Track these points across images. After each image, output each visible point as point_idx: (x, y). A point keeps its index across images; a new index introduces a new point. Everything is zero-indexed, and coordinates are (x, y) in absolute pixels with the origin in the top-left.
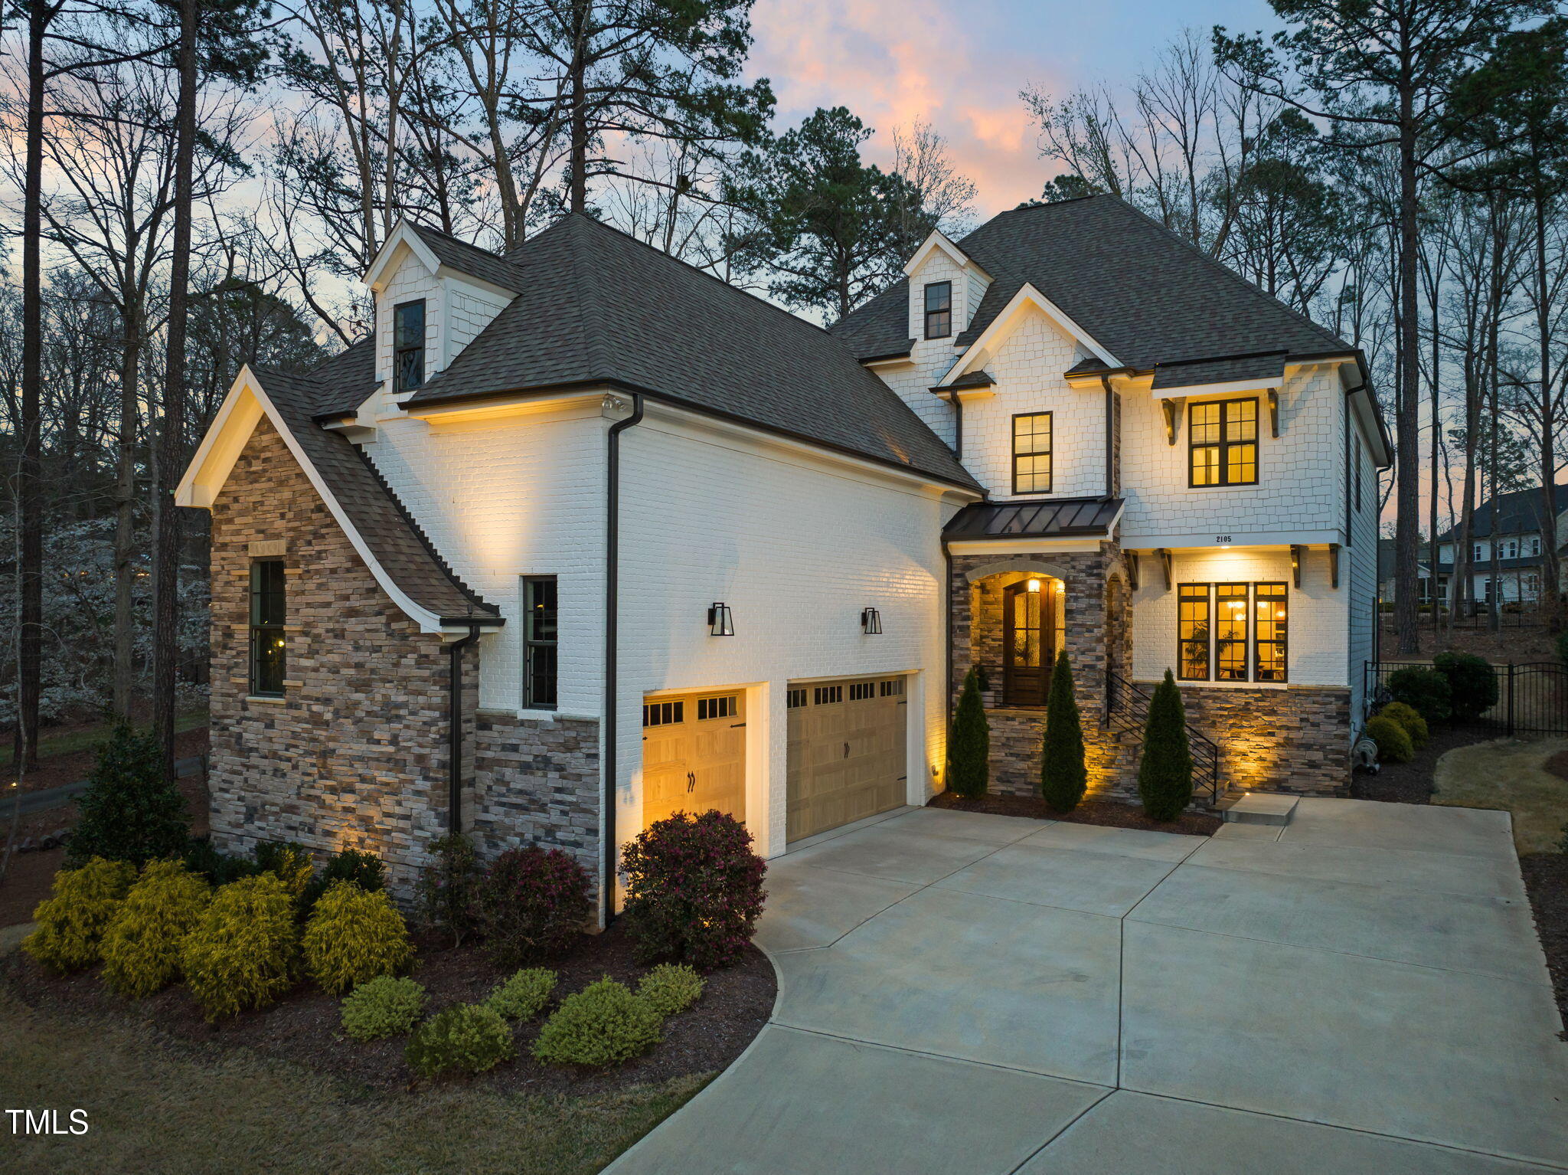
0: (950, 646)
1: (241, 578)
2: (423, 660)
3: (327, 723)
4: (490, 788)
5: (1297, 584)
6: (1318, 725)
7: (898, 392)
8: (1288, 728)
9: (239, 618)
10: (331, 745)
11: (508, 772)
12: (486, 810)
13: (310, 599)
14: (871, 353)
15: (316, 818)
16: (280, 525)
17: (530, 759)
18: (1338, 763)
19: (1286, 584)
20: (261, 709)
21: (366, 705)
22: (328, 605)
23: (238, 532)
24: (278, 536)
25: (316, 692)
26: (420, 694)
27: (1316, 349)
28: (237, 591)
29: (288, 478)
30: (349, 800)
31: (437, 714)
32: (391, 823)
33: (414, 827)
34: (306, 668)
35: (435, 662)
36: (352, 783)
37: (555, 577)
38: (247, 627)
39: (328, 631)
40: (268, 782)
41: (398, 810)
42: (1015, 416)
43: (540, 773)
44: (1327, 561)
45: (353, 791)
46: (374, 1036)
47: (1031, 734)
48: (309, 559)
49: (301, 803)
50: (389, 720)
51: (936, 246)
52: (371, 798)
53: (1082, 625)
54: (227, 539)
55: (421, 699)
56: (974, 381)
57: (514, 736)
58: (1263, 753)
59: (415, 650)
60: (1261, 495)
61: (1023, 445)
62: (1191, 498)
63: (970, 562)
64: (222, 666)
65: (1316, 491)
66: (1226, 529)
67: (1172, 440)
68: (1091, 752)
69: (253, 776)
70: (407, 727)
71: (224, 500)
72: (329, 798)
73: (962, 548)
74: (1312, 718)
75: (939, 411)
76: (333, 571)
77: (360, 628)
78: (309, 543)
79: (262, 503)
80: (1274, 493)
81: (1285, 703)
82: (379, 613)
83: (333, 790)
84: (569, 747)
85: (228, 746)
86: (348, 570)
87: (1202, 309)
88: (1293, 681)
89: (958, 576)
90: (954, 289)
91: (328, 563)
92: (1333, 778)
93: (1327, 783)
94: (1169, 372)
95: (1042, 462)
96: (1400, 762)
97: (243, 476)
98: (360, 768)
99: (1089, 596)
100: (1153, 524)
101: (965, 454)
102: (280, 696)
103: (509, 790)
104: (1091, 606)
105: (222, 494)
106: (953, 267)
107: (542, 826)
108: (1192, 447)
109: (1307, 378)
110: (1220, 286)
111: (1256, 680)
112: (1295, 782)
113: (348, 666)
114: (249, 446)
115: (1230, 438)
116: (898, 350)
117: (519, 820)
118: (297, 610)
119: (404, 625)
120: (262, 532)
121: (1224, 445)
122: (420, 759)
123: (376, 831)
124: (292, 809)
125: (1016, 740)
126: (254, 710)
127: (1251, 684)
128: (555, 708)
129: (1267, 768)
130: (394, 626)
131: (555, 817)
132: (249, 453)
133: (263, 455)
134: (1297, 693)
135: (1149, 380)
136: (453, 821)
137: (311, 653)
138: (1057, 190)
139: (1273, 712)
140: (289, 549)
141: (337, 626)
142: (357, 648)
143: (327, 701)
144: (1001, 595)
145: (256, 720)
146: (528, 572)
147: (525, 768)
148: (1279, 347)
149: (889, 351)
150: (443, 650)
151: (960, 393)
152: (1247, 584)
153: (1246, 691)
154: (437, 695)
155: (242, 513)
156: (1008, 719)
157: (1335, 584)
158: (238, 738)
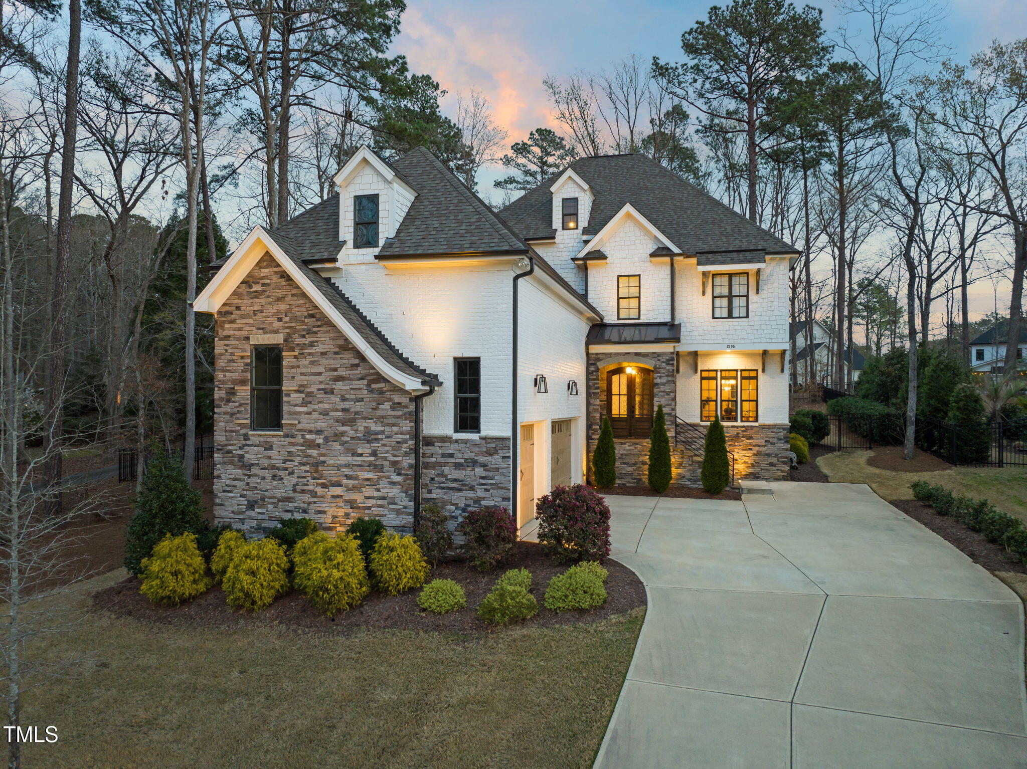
0: (588, 404)
1: (242, 357)
2: (396, 406)
3: (319, 445)
4: (433, 479)
5: (763, 371)
6: (773, 444)
7: (545, 259)
8: (759, 446)
9: (243, 382)
10: (322, 458)
11: (446, 470)
12: (430, 492)
13: (304, 370)
14: (531, 236)
15: (309, 504)
16: (277, 325)
17: (463, 461)
18: (784, 463)
19: (757, 370)
20: (260, 439)
21: (352, 433)
22: (320, 374)
23: (240, 329)
24: (276, 332)
25: (308, 427)
26: (394, 425)
27: (779, 249)
28: (240, 365)
29: (285, 296)
30: (337, 491)
31: (407, 437)
32: (370, 503)
33: (389, 504)
34: (300, 413)
35: (406, 407)
36: (340, 481)
37: (479, 358)
38: (249, 388)
39: (319, 390)
40: (267, 484)
41: (376, 494)
42: (619, 277)
43: (469, 469)
44: (778, 359)
45: (340, 485)
46: (448, 610)
47: (635, 451)
48: (303, 347)
49: (296, 495)
50: (369, 442)
51: (570, 177)
52: (354, 489)
53: (663, 392)
54: (231, 333)
55: (395, 429)
56: (597, 255)
57: (450, 448)
58: (746, 459)
59: (390, 400)
60: (750, 323)
61: (624, 292)
62: (713, 324)
63: (598, 357)
64: (225, 413)
65: (778, 322)
66: (732, 341)
67: (704, 293)
68: (674, 459)
69: (254, 481)
70: (384, 445)
71: (227, 308)
72: (320, 491)
73: (596, 349)
74: (771, 440)
75: (571, 271)
76: (323, 354)
77: (348, 387)
78: (304, 337)
79: (262, 311)
80: (757, 323)
81: (757, 433)
82: (362, 379)
83: (324, 486)
84: (489, 453)
85: (231, 463)
86: (336, 353)
87: (713, 223)
88: (763, 420)
89: (592, 364)
90: (580, 203)
91: (319, 348)
92: (782, 471)
93: (779, 473)
94: (705, 255)
95: (634, 303)
96: (805, 463)
97: (245, 293)
98: (346, 471)
99: (667, 376)
100: (693, 337)
101: (590, 296)
102: (279, 430)
103: (447, 480)
104: (668, 382)
105: (225, 304)
106: (579, 190)
107: (471, 499)
108: (714, 297)
109: (773, 264)
110: (720, 212)
111: (742, 421)
112: (763, 474)
113: (337, 410)
114: (250, 275)
115: (733, 294)
116: (547, 235)
117: (455, 496)
118: (293, 377)
119: (382, 385)
120: (262, 329)
121: (730, 297)
122: (394, 463)
123: (359, 508)
124: (288, 499)
125: (626, 455)
126: (254, 440)
127: (739, 423)
128: (479, 432)
129: (748, 467)
130: (373, 386)
131: (480, 493)
132: (251, 280)
133: (262, 282)
134: (764, 427)
135: (694, 261)
136: (416, 498)
137: (304, 403)
138: (537, 136)
139: (751, 438)
140: (285, 340)
141: (327, 386)
142: (344, 399)
143: (319, 432)
144: (605, 376)
145: (258, 446)
146: (459, 355)
147: (459, 466)
148: (760, 247)
149: (541, 235)
150: (411, 400)
151: (588, 262)
152: (736, 371)
153: (737, 427)
154: (407, 426)
155: (242, 317)
156: (622, 444)
157: (782, 371)
158: (242, 457)
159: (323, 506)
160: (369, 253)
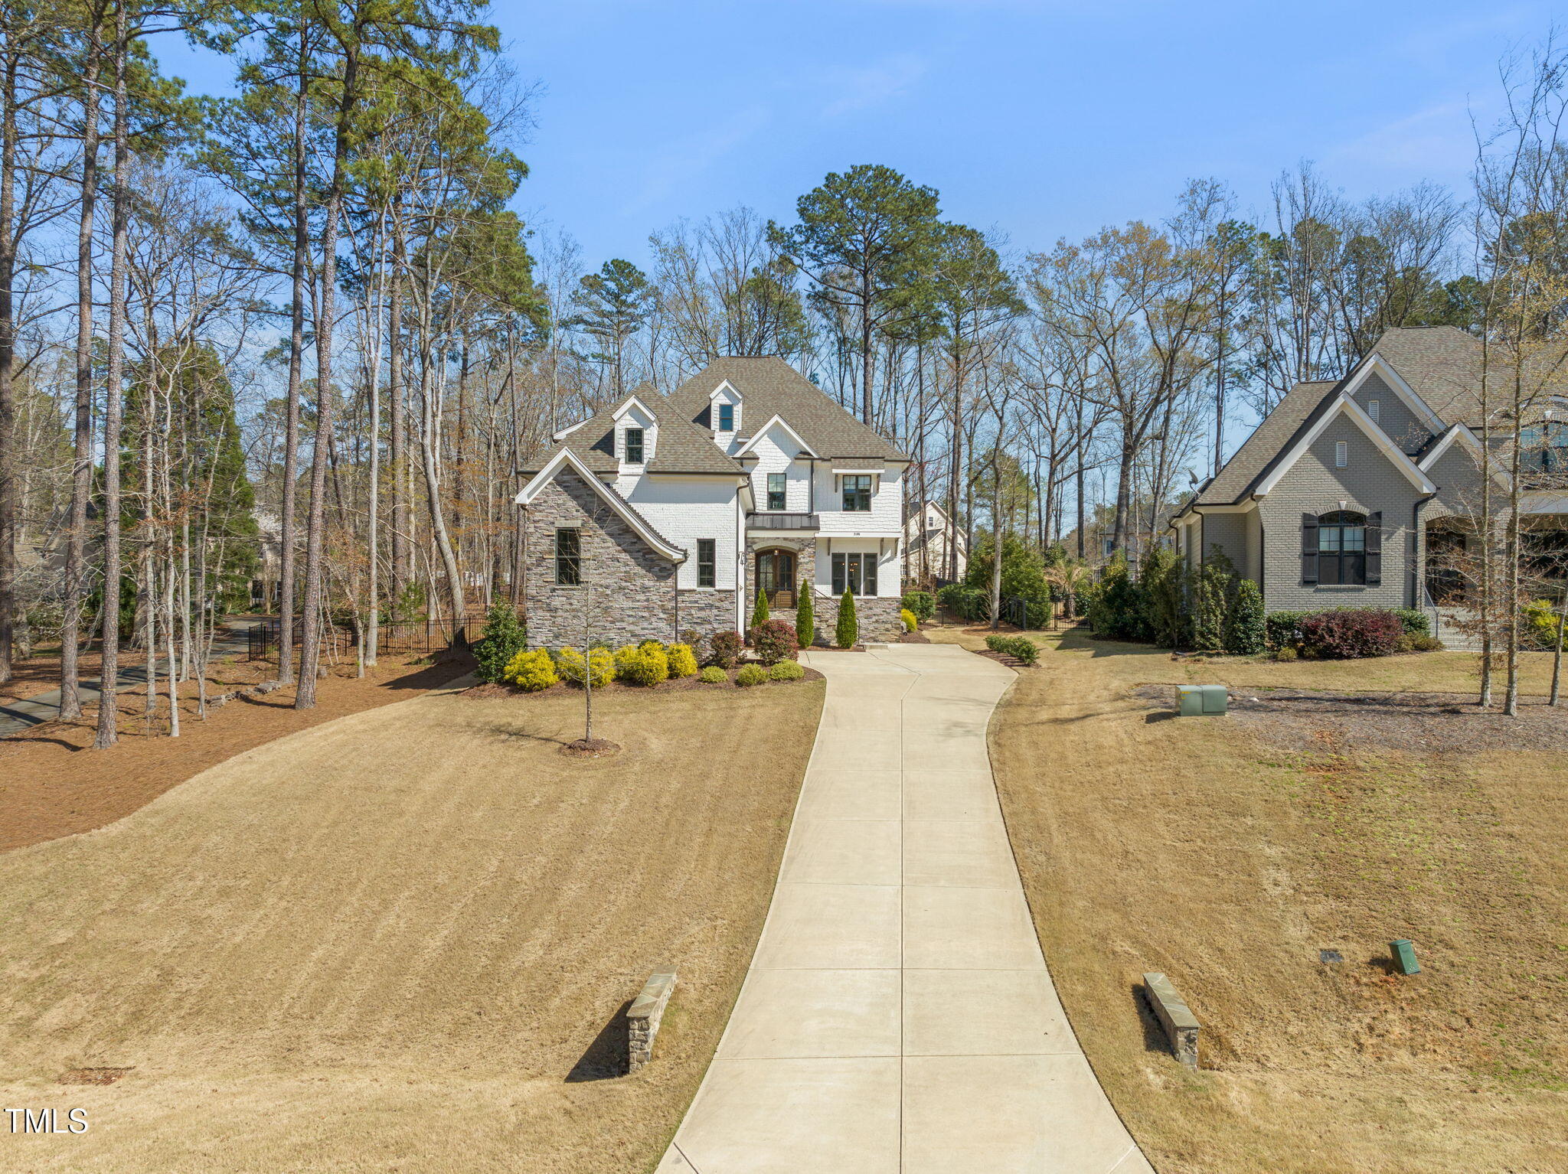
1: (549, 536)
2: (663, 569)
3: (608, 595)
4: (683, 618)
5: (881, 555)
6: (888, 613)
8: (878, 615)
9: (550, 553)
10: (610, 604)
11: (693, 611)
13: (596, 545)
16: (576, 514)
17: (703, 605)
18: (896, 629)
19: (876, 554)
20: (564, 591)
23: (547, 516)
24: (575, 519)
25: (600, 583)
27: (895, 458)
28: (547, 541)
31: (671, 589)
33: (658, 632)
34: (594, 574)
35: (669, 570)
37: (713, 539)
38: (554, 557)
39: (608, 558)
40: (569, 622)
41: (649, 626)
42: (768, 474)
43: (708, 610)
44: (893, 546)
50: (644, 593)
52: (633, 623)
54: (539, 519)
56: (751, 456)
57: (695, 597)
59: (658, 565)
60: (872, 516)
61: (772, 487)
62: (843, 516)
63: (755, 540)
64: (535, 574)
65: (893, 516)
66: (857, 530)
67: (836, 491)
68: (815, 623)
69: (559, 620)
70: (655, 595)
71: (538, 502)
72: (608, 625)
73: (753, 534)
74: (887, 610)
77: (629, 557)
78: (595, 523)
79: (564, 505)
80: (877, 516)
81: (876, 604)
82: (640, 551)
83: (611, 622)
84: (721, 600)
85: (540, 608)
88: (879, 595)
90: (734, 409)
92: (895, 635)
93: (893, 637)
94: (838, 460)
96: (913, 632)
97: (550, 492)
98: (628, 612)
102: (577, 585)
103: (693, 617)
104: (810, 561)
105: (537, 499)
106: (734, 398)
107: (710, 629)
111: (864, 595)
112: (881, 638)
117: (698, 628)
118: (588, 550)
119: (653, 556)
120: (564, 517)
122: (661, 606)
123: (637, 635)
126: (559, 592)
127: (862, 597)
128: (715, 587)
129: (869, 633)
130: (647, 556)
131: (716, 625)
133: (564, 484)
134: (881, 600)
135: (829, 464)
136: (676, 629)
137: (596, 568)
139: (871, 608)
140: (581, 525)
142: (626, 565)
143: (607, 587)
145: (562, 596)
146: (701, 538)
148: (880, 455)
150: (673, 565)
151: (744, 461)
152: (861, 554)
153: (861, 600)
154: (671, 582)
155: (548, 508)
156: (773, 609)
158: (548, 605)
159: (612, 635)
160: (639, 469)
